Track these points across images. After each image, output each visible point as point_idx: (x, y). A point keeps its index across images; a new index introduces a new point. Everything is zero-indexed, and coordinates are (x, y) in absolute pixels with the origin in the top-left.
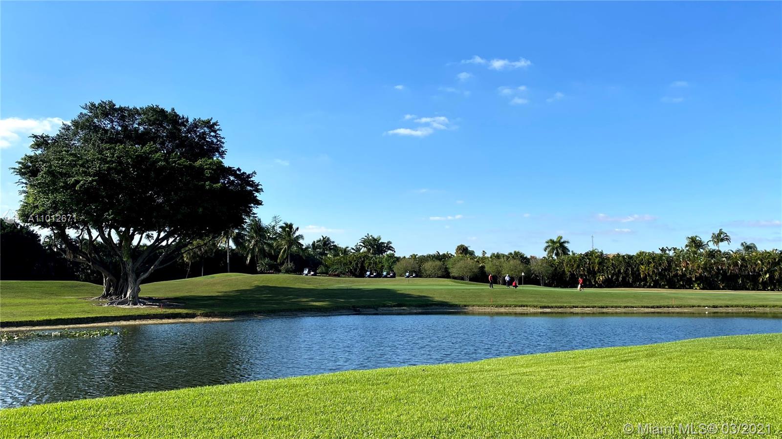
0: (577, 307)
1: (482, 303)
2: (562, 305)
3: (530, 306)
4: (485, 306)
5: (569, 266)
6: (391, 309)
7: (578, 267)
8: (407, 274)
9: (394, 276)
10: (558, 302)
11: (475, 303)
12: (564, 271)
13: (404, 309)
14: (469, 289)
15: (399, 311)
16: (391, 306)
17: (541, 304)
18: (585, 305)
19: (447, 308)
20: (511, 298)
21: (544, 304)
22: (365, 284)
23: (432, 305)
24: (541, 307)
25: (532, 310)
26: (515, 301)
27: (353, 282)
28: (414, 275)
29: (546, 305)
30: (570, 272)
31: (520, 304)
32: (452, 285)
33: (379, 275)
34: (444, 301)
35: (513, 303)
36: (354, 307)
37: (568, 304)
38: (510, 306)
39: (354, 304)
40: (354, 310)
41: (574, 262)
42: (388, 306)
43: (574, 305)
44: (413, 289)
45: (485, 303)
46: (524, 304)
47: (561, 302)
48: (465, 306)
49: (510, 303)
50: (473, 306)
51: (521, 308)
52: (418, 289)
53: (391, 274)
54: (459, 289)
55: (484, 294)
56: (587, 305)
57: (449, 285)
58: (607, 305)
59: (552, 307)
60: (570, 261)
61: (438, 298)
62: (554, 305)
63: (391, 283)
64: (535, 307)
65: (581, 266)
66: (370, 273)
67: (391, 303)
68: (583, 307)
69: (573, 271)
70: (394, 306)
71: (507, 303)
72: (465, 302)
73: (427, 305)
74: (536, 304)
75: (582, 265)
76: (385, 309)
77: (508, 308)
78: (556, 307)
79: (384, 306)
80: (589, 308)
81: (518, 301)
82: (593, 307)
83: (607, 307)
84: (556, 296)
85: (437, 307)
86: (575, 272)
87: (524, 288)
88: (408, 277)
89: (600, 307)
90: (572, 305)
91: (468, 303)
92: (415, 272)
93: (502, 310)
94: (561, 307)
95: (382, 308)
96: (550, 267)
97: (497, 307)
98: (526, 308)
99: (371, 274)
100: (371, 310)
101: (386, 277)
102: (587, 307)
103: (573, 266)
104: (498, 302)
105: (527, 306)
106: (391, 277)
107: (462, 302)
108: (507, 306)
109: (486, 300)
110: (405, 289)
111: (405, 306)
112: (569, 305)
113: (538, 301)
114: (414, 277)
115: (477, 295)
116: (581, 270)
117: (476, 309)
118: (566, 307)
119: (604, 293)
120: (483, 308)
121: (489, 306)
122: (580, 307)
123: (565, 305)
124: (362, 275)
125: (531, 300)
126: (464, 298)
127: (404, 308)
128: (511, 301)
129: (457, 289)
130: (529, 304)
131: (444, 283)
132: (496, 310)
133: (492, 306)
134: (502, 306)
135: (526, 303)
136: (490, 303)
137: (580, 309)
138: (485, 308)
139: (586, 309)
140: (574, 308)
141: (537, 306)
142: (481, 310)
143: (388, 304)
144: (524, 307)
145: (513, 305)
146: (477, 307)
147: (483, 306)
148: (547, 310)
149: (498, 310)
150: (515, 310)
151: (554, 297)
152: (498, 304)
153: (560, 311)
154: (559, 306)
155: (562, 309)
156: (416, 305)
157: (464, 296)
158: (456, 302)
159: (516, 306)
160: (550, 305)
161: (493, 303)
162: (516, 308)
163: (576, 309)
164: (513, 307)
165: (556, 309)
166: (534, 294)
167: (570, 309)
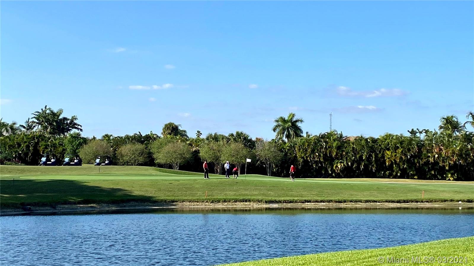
0: (309, 201)
1: (195, 198)
2: (292, 198)
3: (254, 201)
4: (198, 202)
5: (301, 150)
6: (74, 206)
7: (313, 151)
8: (98, 161)
9: (79, 163)
10: (287, 196)
11: (186, 198)
12: (296, 157)
14: (178, 180)
15: (85, 210)
16: (75, 203)
17: (267, 198)
18: (319, 199)
19: (151, 204)
20: (231, 191)
21: (270, 198)
22: (39, 173)
23: (129, 201)
24: (266, 202)
25: (256, 206)
26: (235, 195)
27: (23, 171)
28: (106, 162)
29: (273, 199)
30: (303, 158)
31: (241, 198)
32: (156, 175)
33: (59, 162)
34: (146, 195)
35: (232, 197)
36: (23, 204)
37: (299, 198)
38: (230, 201)
39: (23, 201)
40: (23, 208)
41: (308, 145)
42: (70, 203)
43: (306, 199)
44: (104, 181)
46: (247, 198)
47: (292, 196)
48: (173, 201)
49: (229, 198)
51: (242, 203)
52: (112, 180)
53: (76, 161)
54: (166, 180)
55: (197, 186)
56: (322, 199)
57: (153, 175)
58: (344, 198)
59: (280, 202)
60: (303, 144)
61: (137, 192)
62: (282, 199)
63: (74, 173)
64: (259, 201)
65: (316, 150)
66: (46, 160)
67: (74, 198)
68: (317, 201)
69: (307, 157)
70: (79, 203)
71: (225, 197)
72: (173, 196)
73: (123, 201)
74: (260, 198)
75: (318, 150)
76: (66, 206)
77: (226, 204)
78: (285, 202)
79: (66, 203)
80: (324, 202)
81: (239, 195)
83: (345, 202)
84: (285, 188)
85: (136, 203)
86: (309, 158)
87: (248, 178)
88: (99, 164)
89: (336, 202)
90: (304, 199)
91: (176, 198)
92: (108, 158)
93: (220, 206)
94: (291, 202)
95: (62, 206)
96: (279, 153)
97: (212, 202)
98: (248, 203)
99: (48, 160)
100: (47, 208)
101: (68, 164)
102: (321, 201)
103: (306, 150)
105: (250, 201)
106: (76, 164)
107: (169, 196)
108: (225, 201)
109: (199, 193)
110: (94, 181)
111: (94, 203)
112: (301, 198)
113: (263, 195)
114: (107, 164)
115: (188, 188)
116: (316, 156)
117: (187, 205)
118: (296, 202)
119: (341, 184)
120: (196, 203)
121: (203, 202)
123: (296, 198)
124: (35, 161)
125: (255, 193)
126: (171, 191)
127: (92, 205)
128: (230, 195)
129: (163, 180)
130: (253, 198)
131: (146, 172)
132: (211, 206)
133: (207, 202)
134: (219, 201)
135: (249, 197)
136: (204, 198)
137: (313, 204)
138: (198, 204)
139: (320, 204)
140: (306, 203)
141: (261, 201)
142: (192, 207)
143: (70, 200)
144: (246, 202)
145: (233, 199)
146: (188, 203)
147: (195, 201)
148: (274, 205)
149: (213, 206)
150: (235, 206)
151: (283, 189)
152: (214, 199)
153: (289, 207)
154: (288, 201)
155: (292, 204)
156: (108, 201)
157: (171, 189)
158: (161, 196)
159: (237, 201)
160: (277, 199)
161: (208, 197)
162: (236, 203)
163: (308, 204)
164: (233, 202)
165: (284, 204)
166: (258, 186)
167: (301, 204)
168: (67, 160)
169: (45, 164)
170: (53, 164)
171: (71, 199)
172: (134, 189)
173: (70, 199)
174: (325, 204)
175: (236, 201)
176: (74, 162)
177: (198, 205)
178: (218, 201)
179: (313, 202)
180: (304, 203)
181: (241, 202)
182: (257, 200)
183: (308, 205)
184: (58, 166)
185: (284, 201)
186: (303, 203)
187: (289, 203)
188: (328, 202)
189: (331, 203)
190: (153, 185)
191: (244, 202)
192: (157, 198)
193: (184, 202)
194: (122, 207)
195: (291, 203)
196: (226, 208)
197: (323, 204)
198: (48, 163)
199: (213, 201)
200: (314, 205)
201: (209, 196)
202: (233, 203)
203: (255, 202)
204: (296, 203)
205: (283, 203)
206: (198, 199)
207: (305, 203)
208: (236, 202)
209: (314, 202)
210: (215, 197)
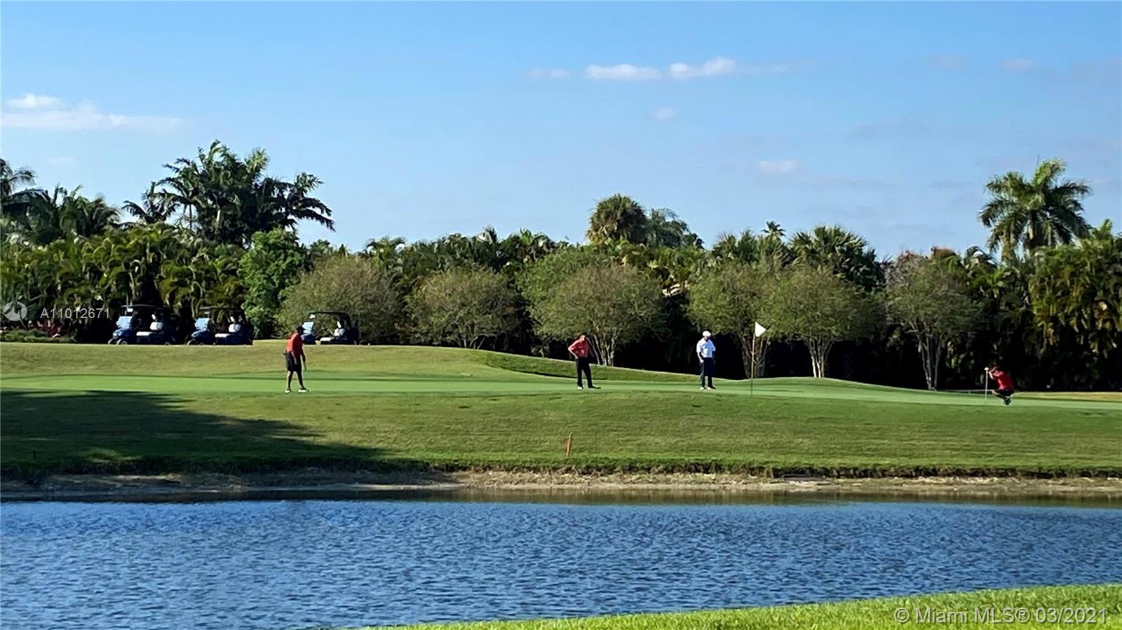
0: (928, 473)
1: (528, 457)
2: (869, 462)
3: (733, 469)
4: (536, 470)
5: (1048, 292)
6: (106, 480)
7: (1089, 297)
10: (859, 452)
11: (499, 456)
12: (1028, 315)
13: (165, 483)
14: (494, 397)
16: (111, 470)
17: (781, 458)
18: (970, 463)
19: (370, 475)
20: (664, 433)
21: (792, 461)
22: (89, 369)
23: (299, 463)
24: (777, 473)
25: (735, 484)
26: (672, 448)
27: (35, 362)
29: (805, 462)
30: (1054, 319)
31: (693, 458)
32: (472, 379)
33: (178, 330)
34: (366, 445)
35: (660, 456)
37: (895, 461)
38: (648, 470)
41: (1073, 275)
42: (96, 470)
43: (923, 462)
44: (244, 395)
45: (540, 456)
46: (710, 457)
47: (877, 452)
48: (451, 468)
49: (647, 456)
50: (487, 468)
51: (690, 477)
53: (232, 329)
56: (981, 463)
57: (462, 379)
58: (1064, 463)
59: (827, 473)
60: (1057, 270)
61: (335, 435)
62: (835, 462)
64: (752, 471)
65: (1100, 293)
67: (112, 453)
68: (959, 473)
69: (1067, 317)
70: (126, 469)
71: (634, 456)
72: (455, 449)
73: (278, 465)
74: (757, 458)
75: (1106, 291)
76: (77, 480)
77: (634, 477)
78: (846, 472)
79: (79, 468)
80: (984, 475)
81: (689, 449)
82: (1004, 473)
83: (1061, 474)
84: (859, 426)
85: (324, 473)
86: (1073, 322)
89: (1029, 474)
90: (915, 462)
91: (465, 456)
93: (611, 484)
94: (865, 473)
95: (63, 479)
96: (966, 300)
97: (587, 471)
98: (713, 476)
101: (207, 338)
102: (975, 473)
103: (1067, 293)
104: (598, 450)
105: (719, 468)
107: (442, 450)
108: (631, 469)
109: (550, 440)
110: (211, 395)
112: (904, 462)
115: (520, 421)
116: (1101, 312)
117: (497, 480)
118: (884, 473)
119: (1073, 412)
120: (527, 475)
121: (555, 469)
122: (947, 474)
123: (887, 461)
125: (746, 442)
126: (456, 433)
127: (170, 477)
128: (658, 445)
130: (728, 458)
131: (443, 369)
132: (578, 486)
133: (568, 470)
134: (610, 470)
135: (721, 456)
136: (561, 457)
137: (944, 480)
138: (537, 476)
139: (971, 481)
140: (921, 479)
141: (761, 469)
142: (513, 486)
143: (96, 460)
144: (706, 472)
145: (661, 462)
146: (504, 474)
147: (529, 469)
148: (804, 484)
149: (585, 486)
150: (661, 486)
151: (851, 430)
152: (595, 460)
153: (856, 490)
154: (855, 469)
155: (869, 479)
156: (226, 465)
157: (460, 426)
158: (415, 450)
159: (673, 467)
160: (818, 463)
161: (575, 455)
162: (669, 476)
163: (928, 480)
164: (660, 472)
165: (841, 480)
166: (768, 418)
167: (902, 481)
168: (202, 324)
169: (129, 337)
170: (156, 339)
171: (101, 456)
172: (330, 423)
173: (95, 456)
174: (987, 480)
175: (670, 468)
176: (226, 331)
177: (535, 481)
178: (606, 467)
179: (944, 476)
180: (911, 477)
181: (690, 471)
182: (744, 466)
183: (924, 483)
184: (173, 343)
185: (842, 469)
186: (907, 476)
187: (860, 477)
188: (1001, 475)
189: (1009, 480)
190: (400, 412)
191: (699, 471)
192: (399, 456)
193: (490, 468)
194: (272, 484)
195: (866, 476)
196: (634, 493)
197: (980, 480)
198: (139, 334)
199: (588, 467)
200: (947, 484)
201: (581, 450)
202: (661, 477)
203: (737, 472)
204: (884, 476)
205: (839, 477)
206: (538, 461)
207: (916, 477)
208: (672, 472)
209: (949, 475)
210: (601, 455)
